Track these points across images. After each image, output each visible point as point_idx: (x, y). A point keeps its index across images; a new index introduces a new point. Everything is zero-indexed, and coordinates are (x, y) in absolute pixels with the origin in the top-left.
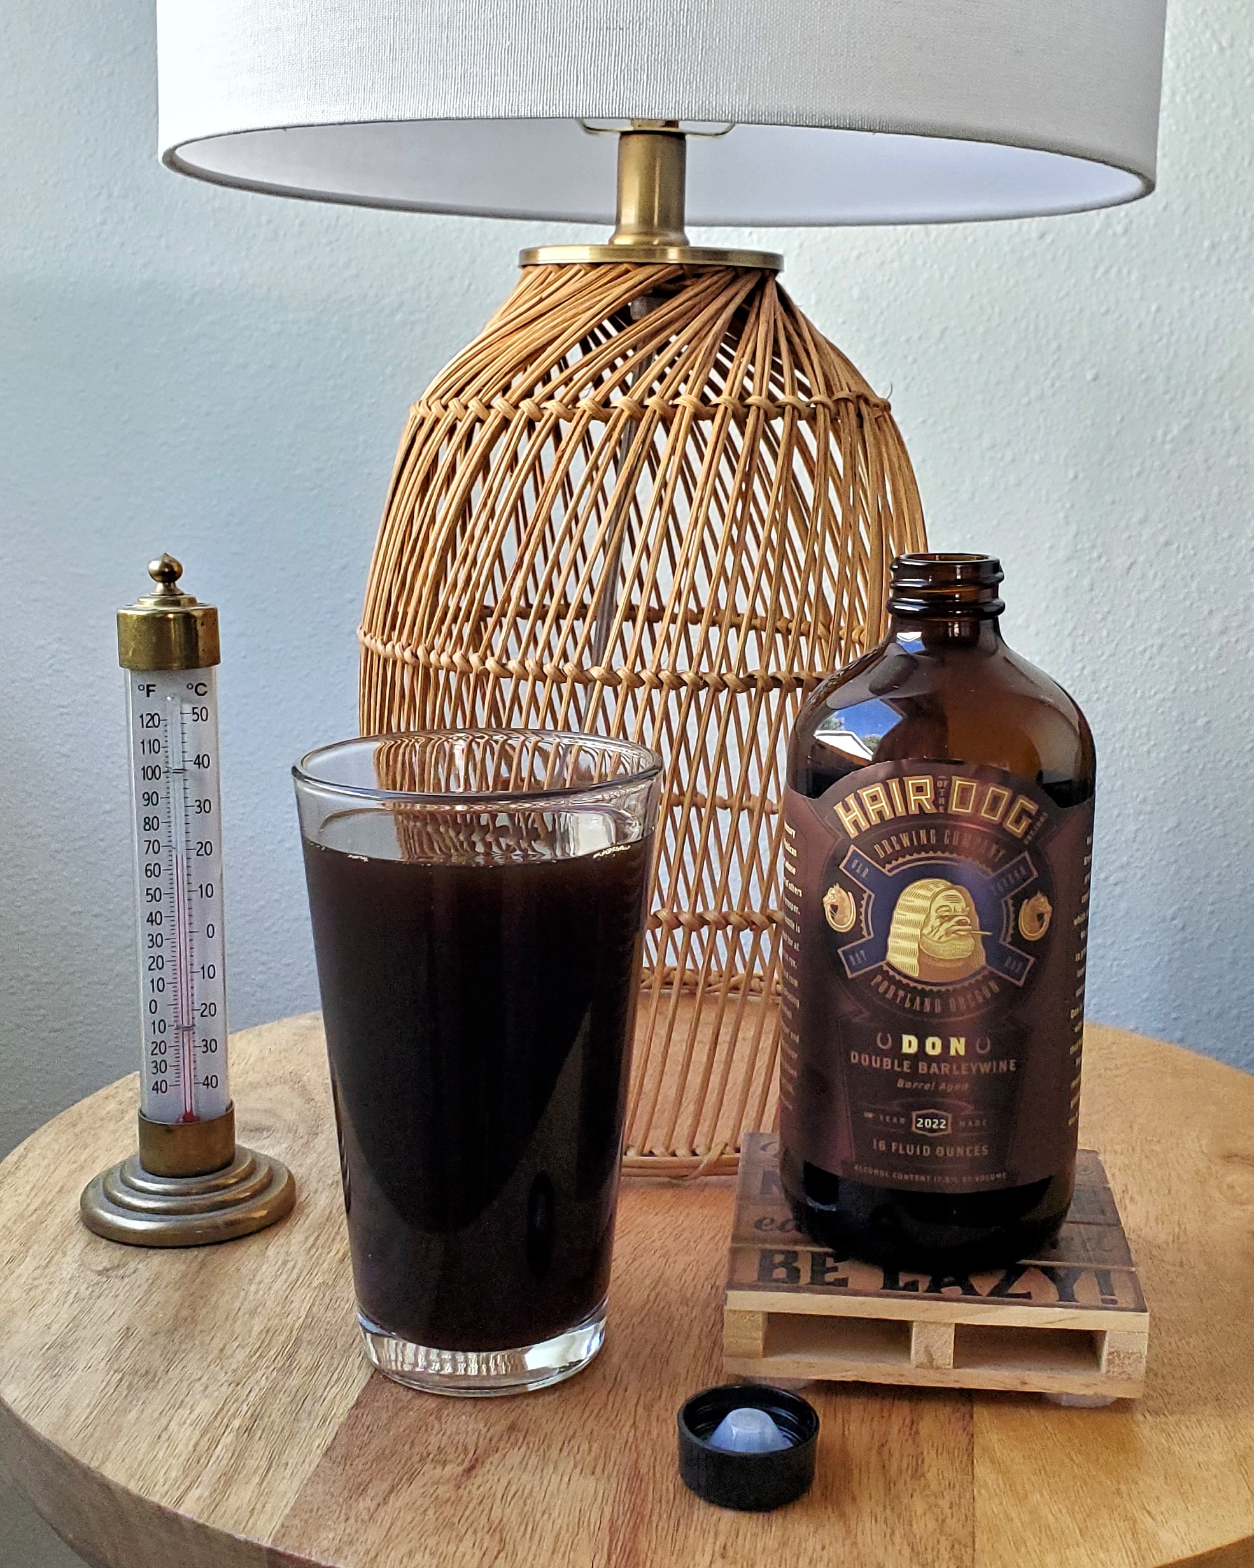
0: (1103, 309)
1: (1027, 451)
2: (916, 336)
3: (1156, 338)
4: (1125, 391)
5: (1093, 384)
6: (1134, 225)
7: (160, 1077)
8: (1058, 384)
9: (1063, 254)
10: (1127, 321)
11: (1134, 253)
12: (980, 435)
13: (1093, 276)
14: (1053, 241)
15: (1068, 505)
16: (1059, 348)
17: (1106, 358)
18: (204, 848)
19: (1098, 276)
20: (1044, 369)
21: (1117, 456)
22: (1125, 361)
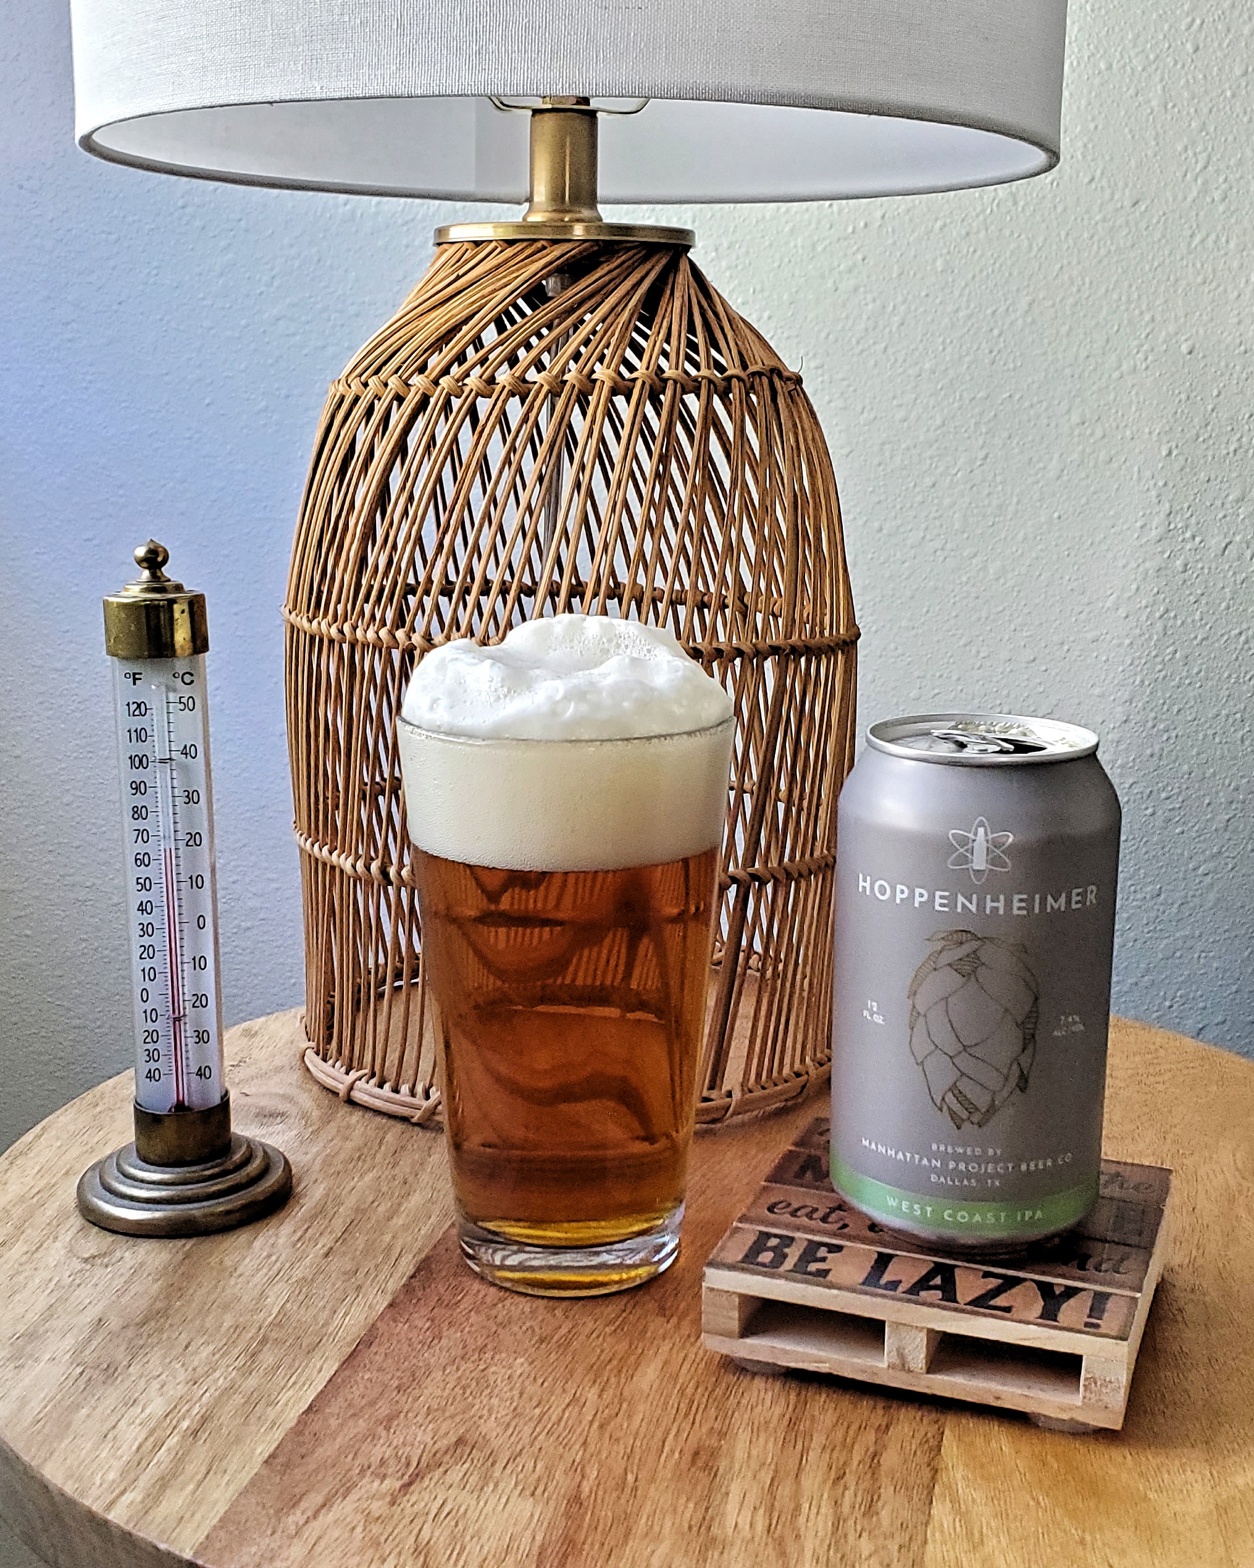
0: (1199, 280)
1: (1118, 427)
2: (1002, 309)
4: (1223, 364)
5: (1188, 357)
6: (1234, 190)
7: (153, 1065)
8: (1150, 358)
9: (1158, 222)
10: (1225, 291)
11: (1233, 221)
12: (1069, 411)
13: (1189, 244)
14: (1146, 210)
15: (1161, 483)
16: (1153, 320)
17: (1201, 331)
18: (194, 839)
19: (1193, 246)
20: (1136, 342)
21: (1213, 430)
22: (1222, 333)
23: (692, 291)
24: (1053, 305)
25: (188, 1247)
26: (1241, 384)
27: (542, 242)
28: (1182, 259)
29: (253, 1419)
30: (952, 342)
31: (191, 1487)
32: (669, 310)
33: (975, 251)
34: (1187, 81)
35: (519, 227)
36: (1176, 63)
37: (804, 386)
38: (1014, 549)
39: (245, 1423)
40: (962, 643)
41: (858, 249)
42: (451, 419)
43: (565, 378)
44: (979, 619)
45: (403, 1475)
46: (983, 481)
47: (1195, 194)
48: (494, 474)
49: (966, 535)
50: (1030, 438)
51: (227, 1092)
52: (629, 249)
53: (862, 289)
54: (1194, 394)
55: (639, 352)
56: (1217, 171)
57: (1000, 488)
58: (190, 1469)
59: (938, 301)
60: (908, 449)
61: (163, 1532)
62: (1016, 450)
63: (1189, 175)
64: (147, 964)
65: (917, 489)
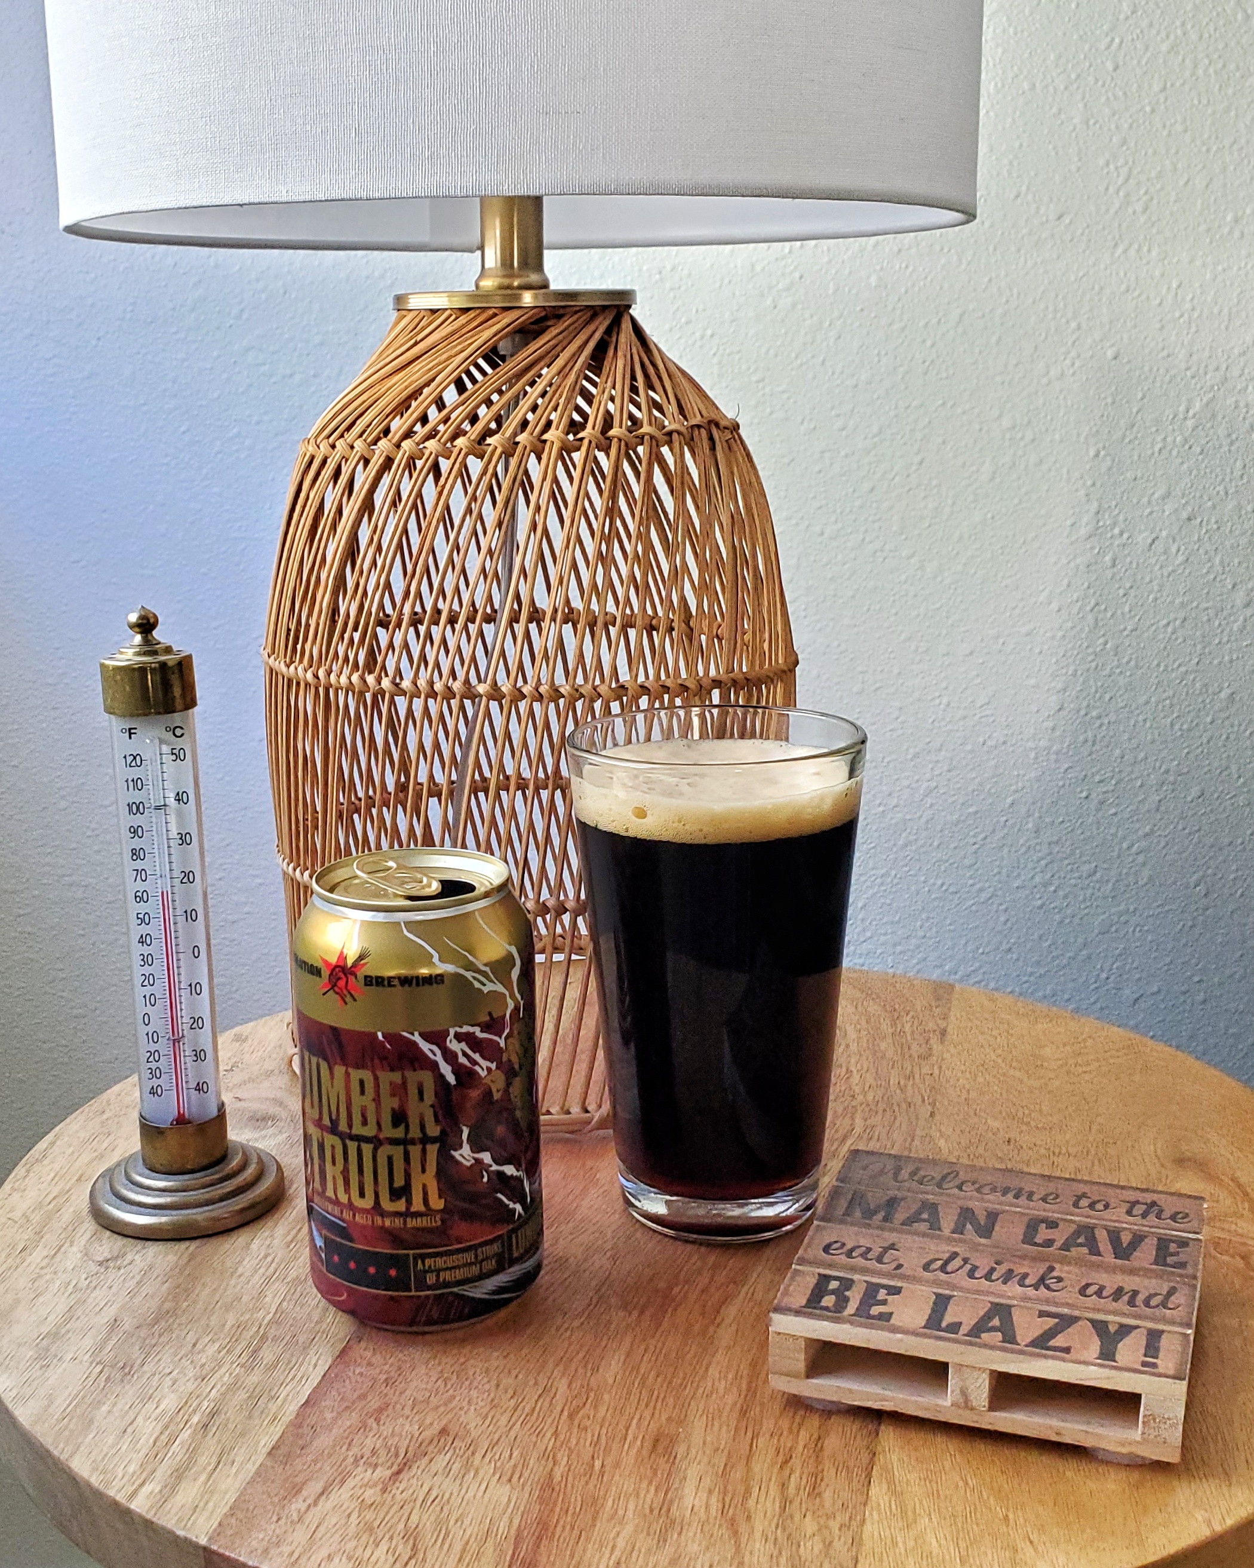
0: (1123, 287)
1: (1047, 430)
2: (935, 320)
3: (1177, 314)
4: (1146, 369)
5: (1114, 362)
6: (1155, 201)
7: (155, 1082)
8: (1077, 364)
9: (1082, 234)
10: (1148, 298)
11: (1154, 231)
12: (1000, 416)
13: (1113, 254)
14: (1071, 222)
15: (1089, 483)
16: (1079, 327)
17: (1125, 336)
18: (187, 877)
19: (1117, 255)
20: (1063, 350)
21: (1138, 432)
22: (1146, 338)
23: (634, 350)
24: (983, 316)
25: (192, 1248)
26: (1165, 387)
27: (494, 310)
28: (1106, 269)
29: (256, 1413)
30: (886, 354)
31: (203, 1478)
32: (613, 369)
33: (907, 267)
34: (1108, 99)
35: (472, 296)
36: (1097, 80)
37: (741, 431)
38: (950, 548)
39: (250, 1417)
40: (902, 637)
41: (796, 268)
42: (415, 476)
43: (518, 439)
44: (919, 615)
45: (392, 1464)
46: (919, 485)
47: (1117, 205)
48: (457, 522)
49: (904, 537)
50: (964, 443)
51: (223, 1104)
52: (576, 312)
53: (800, 306)
54: (1120, 397)
55: (589, 398)
56: (1138, 184)
57: (935, 491)
58: (202, 1460)
59: (873, 315)
60: (846, 456)
61: (180, 1520)
62: (951, 455)
63: (1111, 189)
64: (148, 990)
65: (856, 495)
